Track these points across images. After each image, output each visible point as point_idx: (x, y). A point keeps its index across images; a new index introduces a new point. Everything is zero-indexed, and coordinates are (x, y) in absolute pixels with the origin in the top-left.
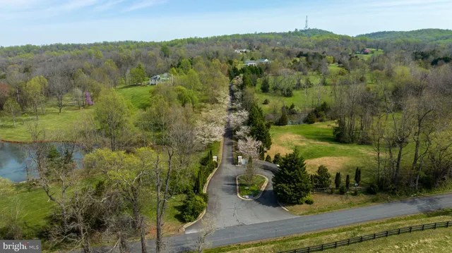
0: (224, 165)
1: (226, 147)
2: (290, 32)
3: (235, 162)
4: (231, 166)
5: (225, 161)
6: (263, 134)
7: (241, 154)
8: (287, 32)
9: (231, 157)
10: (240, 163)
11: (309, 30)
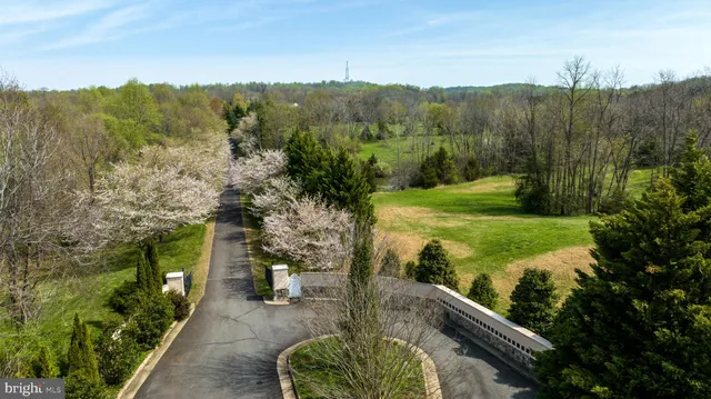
0: (217, 305)
1: (224, 245)
2: (324, 82)
3: (259, 290)
4: (247, 305)
5: (220, 288)
6: (348, 189)
7: (284, 257)
8: (320, 82)
9: (241, 275)
10: (283, 293)
11: (351, 83)
